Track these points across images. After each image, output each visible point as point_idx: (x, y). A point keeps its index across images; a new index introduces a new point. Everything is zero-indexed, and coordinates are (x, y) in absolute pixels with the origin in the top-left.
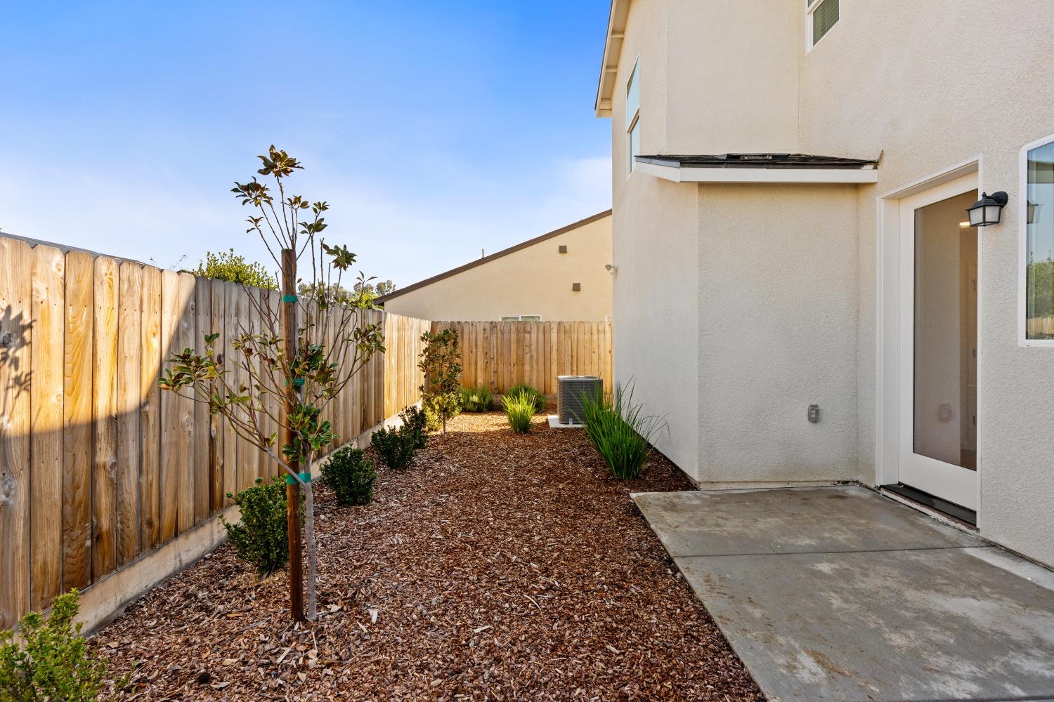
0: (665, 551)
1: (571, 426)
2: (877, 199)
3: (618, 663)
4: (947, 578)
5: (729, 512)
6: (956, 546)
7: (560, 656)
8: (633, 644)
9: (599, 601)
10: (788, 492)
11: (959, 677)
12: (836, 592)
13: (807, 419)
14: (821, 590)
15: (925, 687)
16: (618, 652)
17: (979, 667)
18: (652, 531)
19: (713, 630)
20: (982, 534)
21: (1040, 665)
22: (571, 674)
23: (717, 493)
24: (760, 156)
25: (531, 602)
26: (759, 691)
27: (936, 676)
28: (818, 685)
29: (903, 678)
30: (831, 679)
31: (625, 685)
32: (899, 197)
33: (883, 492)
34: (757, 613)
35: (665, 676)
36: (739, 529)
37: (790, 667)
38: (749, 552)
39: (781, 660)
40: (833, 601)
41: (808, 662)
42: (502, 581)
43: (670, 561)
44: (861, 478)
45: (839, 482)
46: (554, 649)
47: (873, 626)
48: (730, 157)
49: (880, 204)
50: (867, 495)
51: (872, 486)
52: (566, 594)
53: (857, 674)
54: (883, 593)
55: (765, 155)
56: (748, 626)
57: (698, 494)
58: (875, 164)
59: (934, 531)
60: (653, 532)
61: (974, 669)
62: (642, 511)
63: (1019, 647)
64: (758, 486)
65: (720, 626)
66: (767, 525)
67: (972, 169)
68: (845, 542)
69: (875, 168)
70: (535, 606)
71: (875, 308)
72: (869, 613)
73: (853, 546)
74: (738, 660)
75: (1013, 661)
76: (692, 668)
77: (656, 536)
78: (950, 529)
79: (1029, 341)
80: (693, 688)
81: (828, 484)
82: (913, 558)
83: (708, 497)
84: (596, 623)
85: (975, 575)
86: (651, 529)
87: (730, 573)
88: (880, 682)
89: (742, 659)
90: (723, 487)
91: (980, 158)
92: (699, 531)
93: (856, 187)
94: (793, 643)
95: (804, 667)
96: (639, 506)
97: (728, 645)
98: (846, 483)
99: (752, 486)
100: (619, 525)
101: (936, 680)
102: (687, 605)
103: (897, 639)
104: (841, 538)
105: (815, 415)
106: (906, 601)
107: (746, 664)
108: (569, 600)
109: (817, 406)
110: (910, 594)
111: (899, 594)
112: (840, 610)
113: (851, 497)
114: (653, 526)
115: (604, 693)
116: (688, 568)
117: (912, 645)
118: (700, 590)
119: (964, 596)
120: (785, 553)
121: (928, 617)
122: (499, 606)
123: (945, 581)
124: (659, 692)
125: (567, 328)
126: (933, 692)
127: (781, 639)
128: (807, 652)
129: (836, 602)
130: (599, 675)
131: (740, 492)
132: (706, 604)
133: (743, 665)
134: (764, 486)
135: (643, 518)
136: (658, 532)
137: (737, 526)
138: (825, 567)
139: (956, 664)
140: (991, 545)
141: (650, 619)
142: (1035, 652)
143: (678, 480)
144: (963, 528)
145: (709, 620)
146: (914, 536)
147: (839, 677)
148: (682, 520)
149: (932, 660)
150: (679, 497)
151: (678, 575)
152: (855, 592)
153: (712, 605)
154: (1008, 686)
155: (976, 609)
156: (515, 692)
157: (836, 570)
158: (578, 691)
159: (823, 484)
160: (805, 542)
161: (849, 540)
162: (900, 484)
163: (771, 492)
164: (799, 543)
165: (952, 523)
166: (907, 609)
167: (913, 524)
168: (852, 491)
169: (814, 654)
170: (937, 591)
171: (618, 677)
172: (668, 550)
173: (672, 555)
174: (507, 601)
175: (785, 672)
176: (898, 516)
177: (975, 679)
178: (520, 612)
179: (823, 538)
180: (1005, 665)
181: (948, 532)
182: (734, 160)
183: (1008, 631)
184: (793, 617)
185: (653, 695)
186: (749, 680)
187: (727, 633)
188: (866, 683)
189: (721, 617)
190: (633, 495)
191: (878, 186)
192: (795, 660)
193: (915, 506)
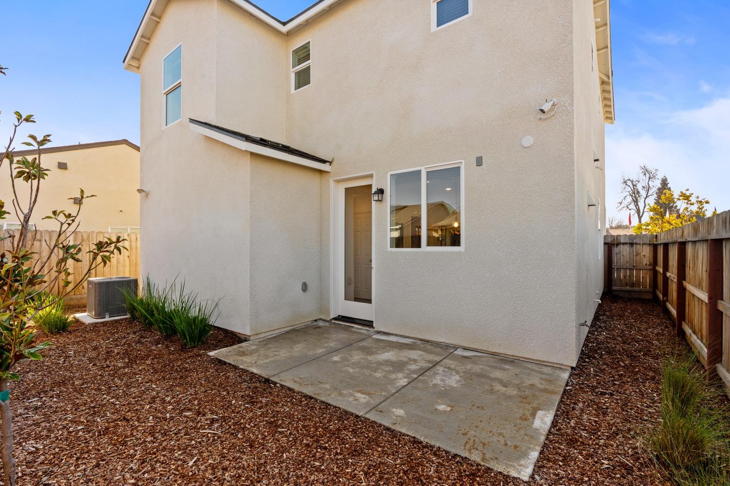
0: (260, 376)
1: (107, 319)
2: (331, 180)
3: (291, 434)
4: (376, 348)
5: (275, 347)
6: (370, 336)
7: (259, 447)
8: (289, 423)
9: (251, 413)
10: (294, 331)
11: (400, 379)
12: (347, 366)
13: (301, 290)
14: (342, 368)
15: (395, 386)
16: (286, 430)
17: (403, 373)
18: (243, 369)
19: (317, 401)
20: (376, 329)
21: (414, 366)
22: (274, 451)
23: (261, 340)
24: (276, 143)
25: (209, 433)
26: (353, 414)
27: (396, 381)
28: (369, 401)
29: (388, 386)
30: (371, 397)
31: (303, 441)
32: (338, 181)
33: (333, 321)
34: (328, 386)
35: (317, 428)
36: (288, 354)
37: (356, 400)
38: (302, 363)
39: (351, 399)
40: (349, 370)
41: (359, 395)
42: (175, 431)
43: (267, 381)
44: (322, 317)
45: (314, 321)
46: (251, 446)
47: (368, 374)
48: (262, 139)
49: (332, 183)
50: (327, 324)
51: (329, 319)
52: (227, 419)
53: (376, 391)
54: (362, 361)
55: (279, 144)
56: (329, 393)
57: (251, 343)
58: (330, 163)
59: (360, 333)
60: (245, 370)
61: (402, 374)
62: (226, 361)
63: (407, 363)
64: (279, 331)
65: (318, 398)
66: (299, 349)
67: (371, 176)
68: (335, 346)
69: (330, 165)
70: (214, 433)
71: (329, 232)
72: (363, 370)
73: (339, 347)
74: (336, 407)
75: (409, 368)
76: (323, 419)
77: (247, 371)
78: (364, 330)
79: (391, 249)
80: (331, 425)
81: (309, 323)
82: (361, 345)
83: (258, 343)
84: (262, 424)
85: (382, 344)
86: (241, 369)
87: (302, 375)
88: (385, 391)
89: (337, 406)
90: (262, 336)
91: (374, 172)
92: (270, 361)
93: (321, 172)
94: (349, 391)
95: (360, 398)
96: (221, 359)
97: (327, 404)
98: (316, 320)
99: (277, 332)
100: (219, 372)
101: (397, 382)
102: (296, 396)
103: (378, 375)
104: (332, 344)
105: (305, 288)
106: (370, 361)
107: (340, 406)
108: (233, 421)
109: (305, 283)
110: (370, 358)
111: (367, 359)
112: (354, 372)
113: (322, 326)
114: (241, 367)
115: (297, 449)
116: (281, 380)
117: (383, 375)
118: (296, 388)
119: (384, 353)
120: (316, 359)
121: (380, 364)
122: (188, 445)
123: (376, 350)
124: (320, 434)
125: (85, 237)
126: (399, 387)
127: (345, 392)
128: (356, 392)
129: (351, 370)
130: (287, 443)
131: (272, 336)
132: (304, 392)
133: (339, 408)
134: (282, 330)
135: (230, 364)
136: (248, 369)
137: (286, 353)
138: (336, 358)
139: (398, 375)
140: (379, 332)
141: (285, 409)
142: (411, 363)
143: (232, 338)
144: (368, 328)
145: (311, 398)
146: (355, 337)
147: (372, 395)
148: (255, 358)
149: (391, 376)
150: (241, 347)
151: (278, 385)
152: (354, 364)
153: (308, 391)
154: (413, 375)
155: (388, 355)
156: (253, 476)
157: (340, 358)
158: (285, 455)
159: (308, 323)
160: (320, 351)
161: (335, 345)
162: (339, 316)
163: (287, 332)
164: (318, 352)
165: (363, 328)
166: (373, 363)
167: (351, 332)
168: (321, 324)
169: (359, 391)
170: (376, 354)
171: (297, 439)
172: (263, 375)
173: (267, 377)
174: (192, 440)
175: (356, 402)
176: (345, 330)
177: (405, 377)
178: (207, 442)
179: (325, 347)
180: (408, 369)
181: (364, 332)
182: (263, 142)
183: (401, 359)
184: (341, 382)
185: (319, 437)
186: (346, 412)
187: (323, 399)
188: (381, 393)
189: (315, 394)
190: (212, 354)
191: (331, 174)
192: (355, 396)
193: (347, 324)
